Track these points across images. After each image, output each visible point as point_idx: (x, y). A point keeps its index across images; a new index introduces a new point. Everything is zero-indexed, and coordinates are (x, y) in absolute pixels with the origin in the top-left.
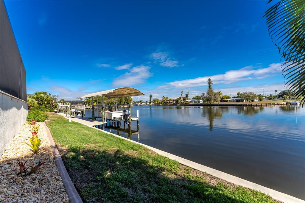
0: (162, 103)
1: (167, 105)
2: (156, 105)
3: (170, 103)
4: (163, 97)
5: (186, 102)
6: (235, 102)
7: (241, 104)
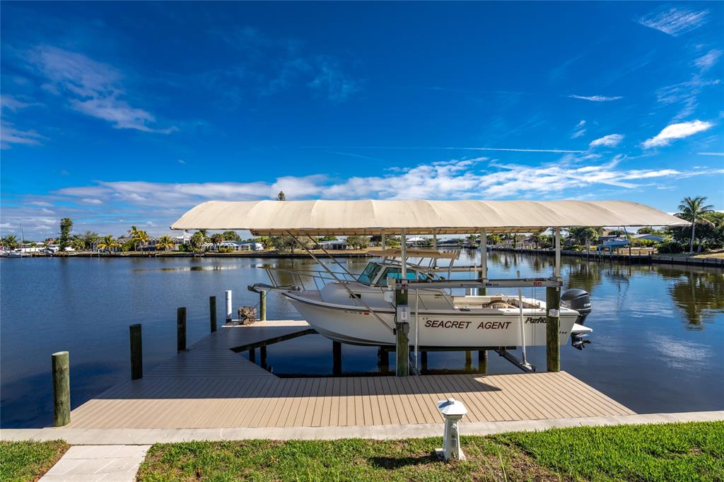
0: (126, 248)
1: (153, 256)
2: (102, 256)
3: (163, 249)
4: (132, 229)
5: (221, 249)
6: (331, 249)
7: (357, 254)
